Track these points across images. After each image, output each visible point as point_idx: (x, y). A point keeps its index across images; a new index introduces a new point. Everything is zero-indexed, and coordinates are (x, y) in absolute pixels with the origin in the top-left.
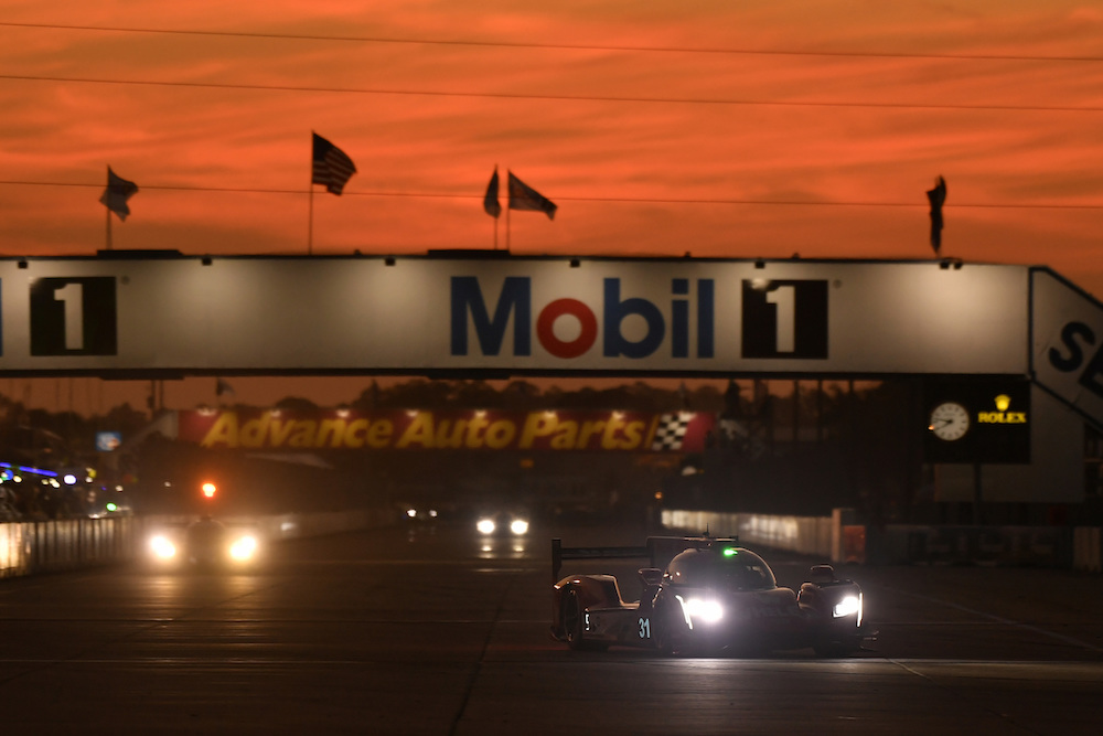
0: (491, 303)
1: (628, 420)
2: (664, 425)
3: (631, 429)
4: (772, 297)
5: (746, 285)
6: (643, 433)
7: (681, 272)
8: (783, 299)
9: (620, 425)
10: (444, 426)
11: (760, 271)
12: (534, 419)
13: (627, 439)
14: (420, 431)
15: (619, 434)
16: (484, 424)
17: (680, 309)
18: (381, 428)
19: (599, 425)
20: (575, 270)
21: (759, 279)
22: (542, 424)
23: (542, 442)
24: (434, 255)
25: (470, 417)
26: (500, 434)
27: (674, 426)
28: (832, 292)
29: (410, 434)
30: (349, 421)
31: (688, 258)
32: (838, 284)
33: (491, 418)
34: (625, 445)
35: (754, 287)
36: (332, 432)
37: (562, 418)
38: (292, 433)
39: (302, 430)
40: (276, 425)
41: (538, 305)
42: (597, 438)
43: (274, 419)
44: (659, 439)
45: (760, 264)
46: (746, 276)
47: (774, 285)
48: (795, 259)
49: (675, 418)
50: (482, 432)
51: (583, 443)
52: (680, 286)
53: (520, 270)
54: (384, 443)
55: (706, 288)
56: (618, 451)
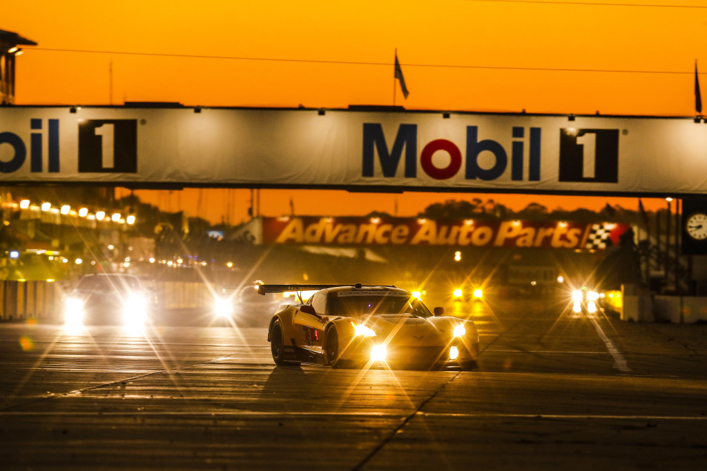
0: (390, 141)
1: (569, 228)
2: (594, 232)
3: (571, 235)
4: (580, 141)
5: (563, 132)
6: (580, 237)
7: (519, 123)
8: (588, 143)
9: (564, 231)
10: (444, 230)
11: (572, 122)
12: (504, 227)
13: (569, 241)
14: (427, 233)
15: (563, 237)
16: (471, 229)
17: (518, 147)
18: (401, 231)
19: (549, 231)
20: (446, 120)
21: (572, 129)
22: (510, 230)
23: (510, 242)
24: (353, 108)
25: (461, 224)
26: (482, 236)
27: (600, 232)
28: (622, 139)
29: (420, 236)
30: (379, 226)
31: (524, 114)
32: (625, 132)
33: (477, 226)
34: (567, 245)
35: (568, 134)
36: (366, 234)
37: (525, 226)
38: (340, 233)
39: (347, 231)
40: (329, 227)
41: (421, 145)
42: (548, 240)
43: (328, 223)
44: (590, 241)
45: (572, 118)
46: (563, 127)
47: (582, 132)
48: (598, 115)
49: (602, 227)
50: (469, 235)
51: (538, 243)
52: (518, 132)
53: (409, 120)
54: (402, 241)
55: (536, 134)
56: (562, 249)
